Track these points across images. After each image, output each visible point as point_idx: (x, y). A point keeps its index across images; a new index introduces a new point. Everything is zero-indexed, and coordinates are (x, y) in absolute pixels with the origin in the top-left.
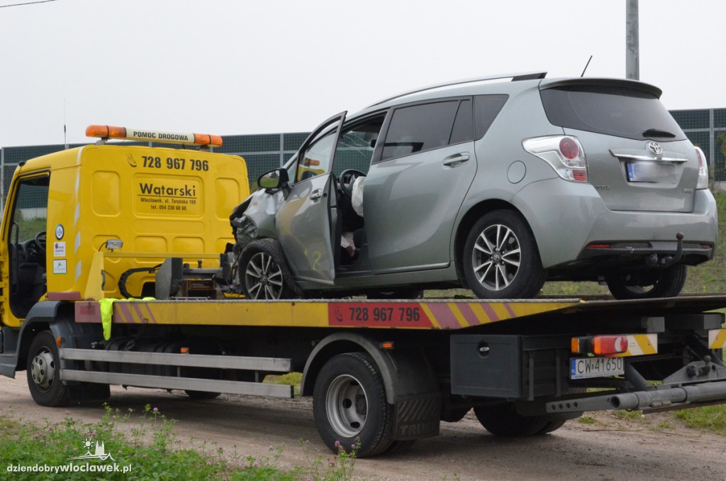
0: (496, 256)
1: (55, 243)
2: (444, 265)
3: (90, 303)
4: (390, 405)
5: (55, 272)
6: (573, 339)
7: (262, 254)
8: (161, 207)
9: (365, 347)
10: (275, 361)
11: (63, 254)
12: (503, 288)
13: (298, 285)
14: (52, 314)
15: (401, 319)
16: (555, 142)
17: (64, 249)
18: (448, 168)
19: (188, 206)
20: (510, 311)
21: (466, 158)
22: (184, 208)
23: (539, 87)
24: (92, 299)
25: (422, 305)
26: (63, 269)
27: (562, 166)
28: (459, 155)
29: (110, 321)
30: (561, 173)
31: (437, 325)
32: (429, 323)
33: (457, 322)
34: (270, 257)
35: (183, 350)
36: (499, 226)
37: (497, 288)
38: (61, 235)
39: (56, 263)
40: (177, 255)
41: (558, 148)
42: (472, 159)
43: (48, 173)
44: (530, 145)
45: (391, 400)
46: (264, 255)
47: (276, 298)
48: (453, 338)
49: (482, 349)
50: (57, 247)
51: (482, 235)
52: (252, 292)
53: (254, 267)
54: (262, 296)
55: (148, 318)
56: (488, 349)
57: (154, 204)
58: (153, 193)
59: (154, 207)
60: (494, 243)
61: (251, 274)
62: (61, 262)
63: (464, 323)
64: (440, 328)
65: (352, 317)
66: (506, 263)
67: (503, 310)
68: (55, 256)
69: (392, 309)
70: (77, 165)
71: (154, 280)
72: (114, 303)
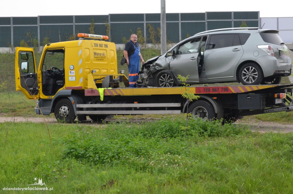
0: (250, 74)
1: (70, 71)
2: (233, 77)
3: (92, 90)
4: (216, 114)
5: (70, 80)
6: (275, 94)
7: (166, 74)
8: (99, 60)
9: (207, 99)
10: (174, 104)
11: (74, 75)
12: (252, 82)
13: (178, 83)
14: (70, 94)
15: (222, 91)
16: (267, 46)
17: (74, 73)
18: (233, 52)
19: (104, 59)
20: (258, 88)
21: (239, 49)
22: (103, 60)
23: (259, 32)
24: (92, 89)
25: (229, 87)
26: (74, 79)
27: (269, 52)
28: (237, 49)
29: (103, 95)
30: (269, 54)
31: (234, 92)
32: (231, 91)
33: (241, 91)
34: (169, 75)
35: (135, 102)
36: (250, 67)
37: (250, 83)
38: (73, 69)
39: (70, 78)
40: (111, 75)
41: (268, 48)
42: (242, 50)
43: (64, 49)
44: (259, 47)
45: (216, 112)
46: (167, 75)
47: (171, 86)
48: (238, 95)
49: (248, 98)
50: (70, 72)
51: (245, 69)
52: (161, 85)
53: (163, 78)
54: (165, 86)
55: (120, 93)
56: (250, 97)
57: (97, 58)
58: (96, 55)
59: (97, 60)
60: (249, 71)
61: (161, 80)
62: (73, 77)
63: (243, 91)
64: (235, 93)
65: (204, 91)
66: (252, 76)
67: (255, 88)
68: (70, 75)
69: (218, 89)
70: (79, 46)
71: (101, 83)
72: (104, 89)
